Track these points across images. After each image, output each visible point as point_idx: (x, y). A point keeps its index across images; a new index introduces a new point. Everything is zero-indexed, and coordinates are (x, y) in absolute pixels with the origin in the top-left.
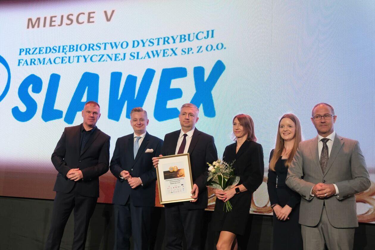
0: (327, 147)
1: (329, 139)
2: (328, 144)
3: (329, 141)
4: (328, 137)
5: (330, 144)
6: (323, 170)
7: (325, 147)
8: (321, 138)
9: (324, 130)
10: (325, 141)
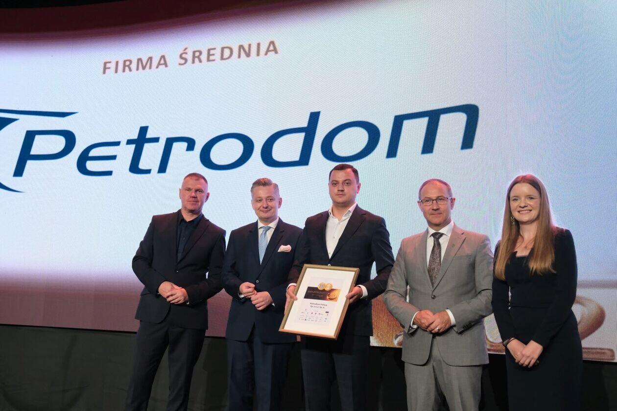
0: (439, 245)
1: (443, 234)
2: (441, 240)
3: (444, 237)
4: (441, 231)
5: (444, 242)
6: (432, 280)
7: (437, 245)
8: (432, 231)
9: (436, 220)
10: (437, 236)
